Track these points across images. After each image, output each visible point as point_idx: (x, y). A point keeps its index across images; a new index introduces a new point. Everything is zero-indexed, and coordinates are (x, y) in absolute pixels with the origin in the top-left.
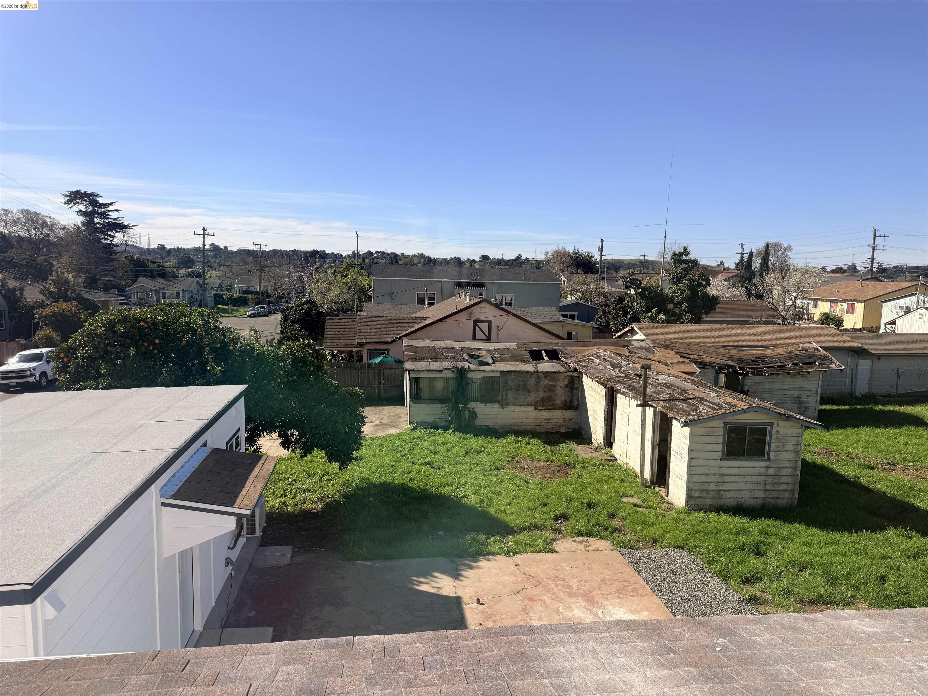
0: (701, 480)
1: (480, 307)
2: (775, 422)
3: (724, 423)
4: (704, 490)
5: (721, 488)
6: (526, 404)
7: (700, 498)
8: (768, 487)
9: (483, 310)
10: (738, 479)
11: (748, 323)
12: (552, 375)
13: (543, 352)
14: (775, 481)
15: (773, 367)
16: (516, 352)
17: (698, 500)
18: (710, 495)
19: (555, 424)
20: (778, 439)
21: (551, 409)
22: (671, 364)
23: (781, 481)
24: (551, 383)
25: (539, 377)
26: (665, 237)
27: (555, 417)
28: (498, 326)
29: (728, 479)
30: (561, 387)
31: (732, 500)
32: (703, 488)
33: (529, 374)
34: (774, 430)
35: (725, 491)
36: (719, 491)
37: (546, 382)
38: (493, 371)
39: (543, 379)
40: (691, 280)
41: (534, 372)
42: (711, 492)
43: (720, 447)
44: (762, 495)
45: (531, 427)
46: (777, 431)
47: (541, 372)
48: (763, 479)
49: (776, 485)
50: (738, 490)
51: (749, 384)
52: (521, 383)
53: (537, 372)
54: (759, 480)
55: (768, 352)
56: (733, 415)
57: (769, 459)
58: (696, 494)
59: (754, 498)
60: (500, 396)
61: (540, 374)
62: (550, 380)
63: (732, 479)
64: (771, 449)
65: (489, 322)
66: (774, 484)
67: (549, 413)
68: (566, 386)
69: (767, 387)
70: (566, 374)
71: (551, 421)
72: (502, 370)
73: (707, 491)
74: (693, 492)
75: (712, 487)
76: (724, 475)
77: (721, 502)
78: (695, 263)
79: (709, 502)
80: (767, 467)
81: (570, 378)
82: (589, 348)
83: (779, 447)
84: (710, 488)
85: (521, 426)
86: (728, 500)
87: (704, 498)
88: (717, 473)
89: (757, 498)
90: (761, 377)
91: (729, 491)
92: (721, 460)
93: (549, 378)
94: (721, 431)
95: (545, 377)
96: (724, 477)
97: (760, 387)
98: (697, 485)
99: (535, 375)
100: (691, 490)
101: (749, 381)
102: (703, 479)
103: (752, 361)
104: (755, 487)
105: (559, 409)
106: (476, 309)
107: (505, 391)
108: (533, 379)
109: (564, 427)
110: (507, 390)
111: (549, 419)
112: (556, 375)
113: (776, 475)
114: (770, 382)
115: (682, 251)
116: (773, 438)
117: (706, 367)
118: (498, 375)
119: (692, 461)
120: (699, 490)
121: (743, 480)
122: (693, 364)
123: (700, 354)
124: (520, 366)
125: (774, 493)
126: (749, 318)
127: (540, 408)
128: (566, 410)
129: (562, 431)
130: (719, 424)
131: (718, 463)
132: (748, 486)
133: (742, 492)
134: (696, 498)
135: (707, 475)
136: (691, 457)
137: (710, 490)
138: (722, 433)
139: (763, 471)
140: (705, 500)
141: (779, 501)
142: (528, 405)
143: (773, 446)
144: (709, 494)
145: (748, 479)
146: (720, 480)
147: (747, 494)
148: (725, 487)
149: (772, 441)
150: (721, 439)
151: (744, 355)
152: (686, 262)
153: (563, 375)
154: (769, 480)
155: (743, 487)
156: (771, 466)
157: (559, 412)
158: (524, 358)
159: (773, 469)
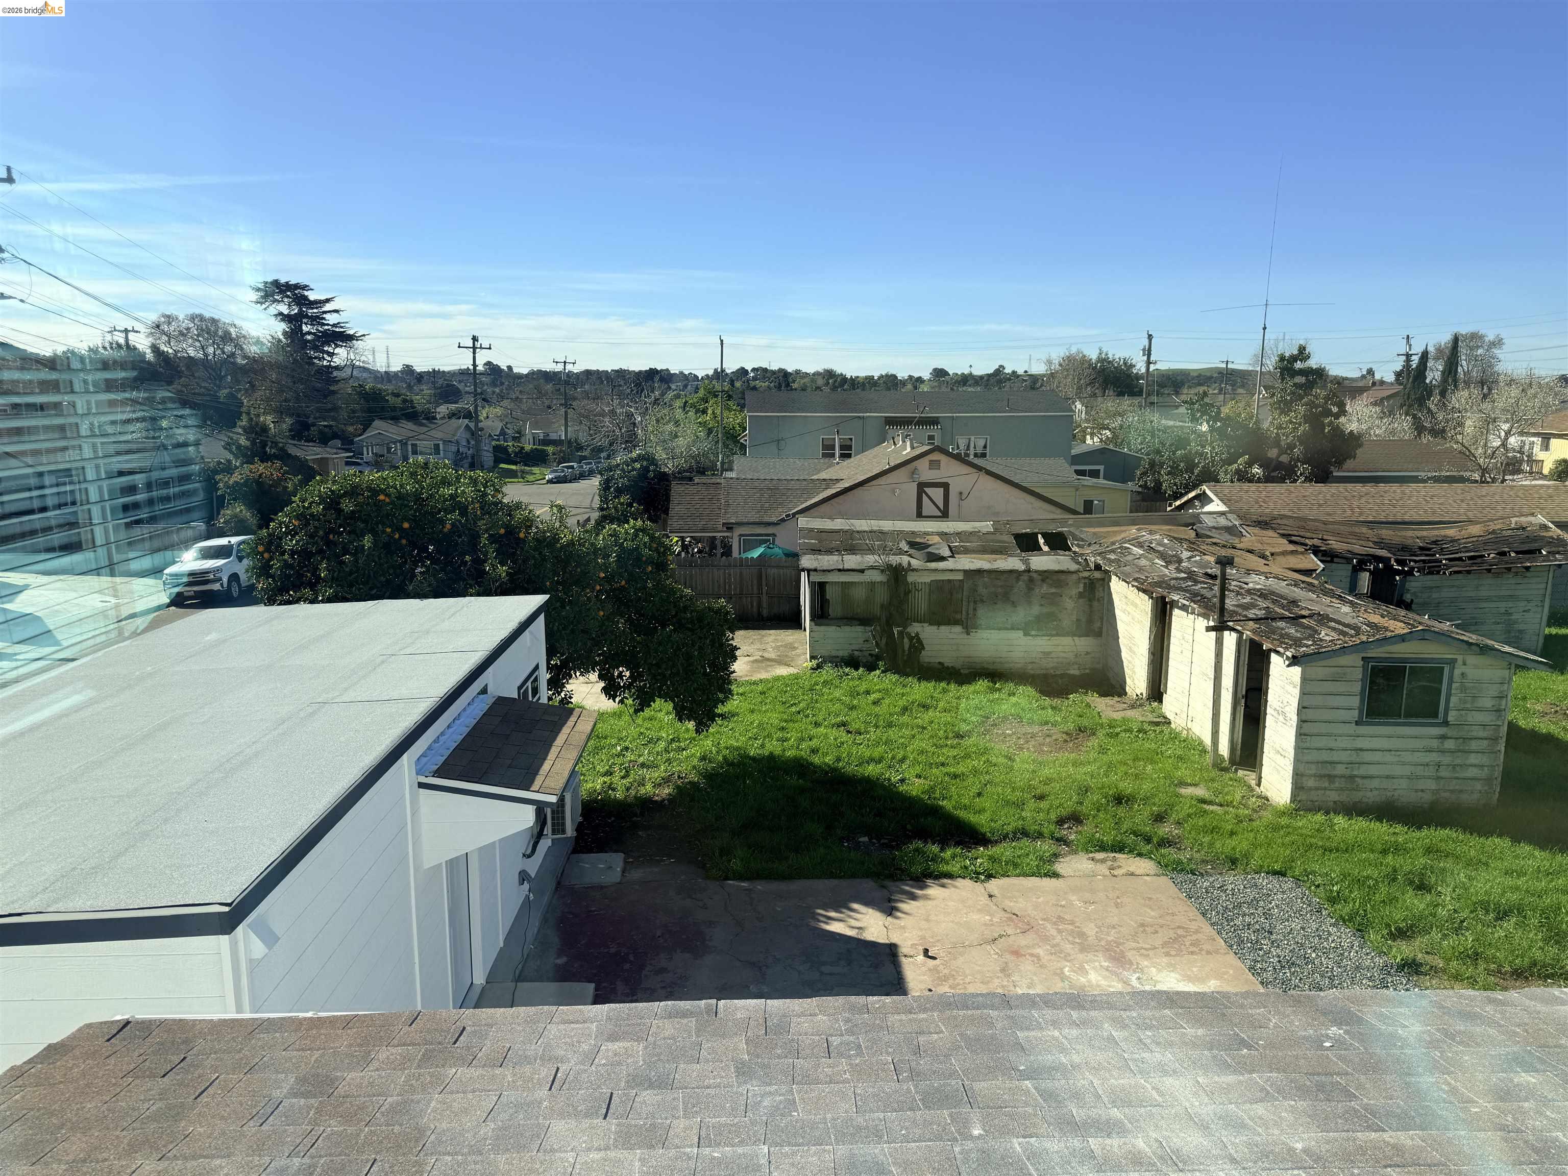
0: (1321, 759)
1: (931, 461)
2: (1460, 658)
3: (1363, 658)
4: (1324, 776)
5: (1355, 773)
6: (1009, 626)
7: (1317, 789)
8: (1444, 773)
9: (935, 465)
10: (1388, 757)
11: (1415, 480)
12: (1055, 577)
13: (1040, 536)
14: (1458, 761)
15: (1460, 559)
16: (993, 537)
17: (1313, 792)
18: (1337, 785)
19: (1060, 660)
20: (1463, 689)
21: (1052, 636)
22: (1272, 554)
23: (1468, 762)
24: (1053, 590)
25: (1031, 580)
26: (1265, 328)
27: (1060, 648)
28: (961, 493)
29: (1368, 757)
30: (1071, 597)
31: (1376, 793)
32: (1323, 772)
33: (1015, 575)
34: (1457, 672)
35: (1363, 777)
36: (1352, 777)
37: (1045, 588)
38: (952, 570)
39: (1040, 583)
40: (1312, 404)
41: (1024, 571)
42: (1337, 779)
43: (1355, 701)
44: (1431, 785)
45: (1019, 666)
46: (1463, 674)
47: (1036, 571)
48: (1434, 757)
49: (1458, 768)
50: (1388, 777)
51: (1413, 590)
52: (1000, 590)
53: (1028, 571)
54: (1427, 760)
55: (1451, 532)
56: (1381, 646)
57: (1446, 723)
58: (1311, 783)
59: (1416, 791)
60: (964, 613)
61: (1035, 575)
62: (1051, 586)
63: (1377, 757)
64: (1451, 705)
65: (946, 486)
66: (1454, 766)
67: (1049, 643)
68: (1081, 595)
69: (1446, 594)
70: (1081, 575)
71: (1053, 655)
72: (967, 568)
73: (1331, 778)
74: (1304, 779)
75: (1340, 770)
76: (1361, 750)
77: (1357, 796)
78: (1319, 374)
79: (1333, 796)
80: (1443, 737)
81: (1087, 581)
82: (1123, 528)
83: (1465, 703)
84: (1335, 773)
85: (1001, 663)
86: (1369, 794)
87: (1325, 789)
88: (1349, 746)
89: (1422, 791)
90: (1435, 577)
91: (1371, 777)
92: (1357, 723)
93: (1051, 582)
94: (1358, 674)
95: (1043, 580)
96: (1361, 753)
97: (1435, 595)
98: (1313, 766)
99: (1025, 577)
100: (1302, 775)
101: (1413, 584)
102: (1325, 756)
103: (1421, 548)
104: (1419, 771)
105: (1067, 634)
106: (923, 464)
107: (972, 604)
108: (1021, 583)
109: (1076, 667)
110: (975, 602)
111: (1050, 653)
112: (1063, 577)
113: (1459, 751)
114: (1453, 586)
115: (1296, 352)
116: (1454, 686)
117: (1336, 560)
118: (960, 577)
119: (1305, 725)
120: (1315, 776)
121: (1397, 759)
122: (1312, 556)
123: (1325, 537)
124: (998, 561)
125: (1454, 782)
126: (1418, 471)
127: (1033, 633)
128: (1080, 636)
129: (1072, 672)
130: (1355, 660)
131: (1352, 729)
132: (1406, 771)
133: (1395, 780)
134: (1310, 789)
135: (1331, 749)
136: (1304, 718)
137: (1335, 776)
138: (1360, 676)
139: (1435, 743)
140: (1328, 792)
141: (1464, 797)
142: (1012, 629)
143: (1453, 700)
144: (1334, 782)
145: (1407, 757)
146: (1354, 758)
147: (1404, 783)
148: (1363, 771)
149: (1453, 692)
150: (1357, 687)
151: (1405, 538)
152: (1302, 372)
153: (1074, 577)
154: (1446, 759)
155: (1398, 770)
156: (1449, 735)
157: (1067, 641)
158: (1006, 548)
159: (1453, 740)
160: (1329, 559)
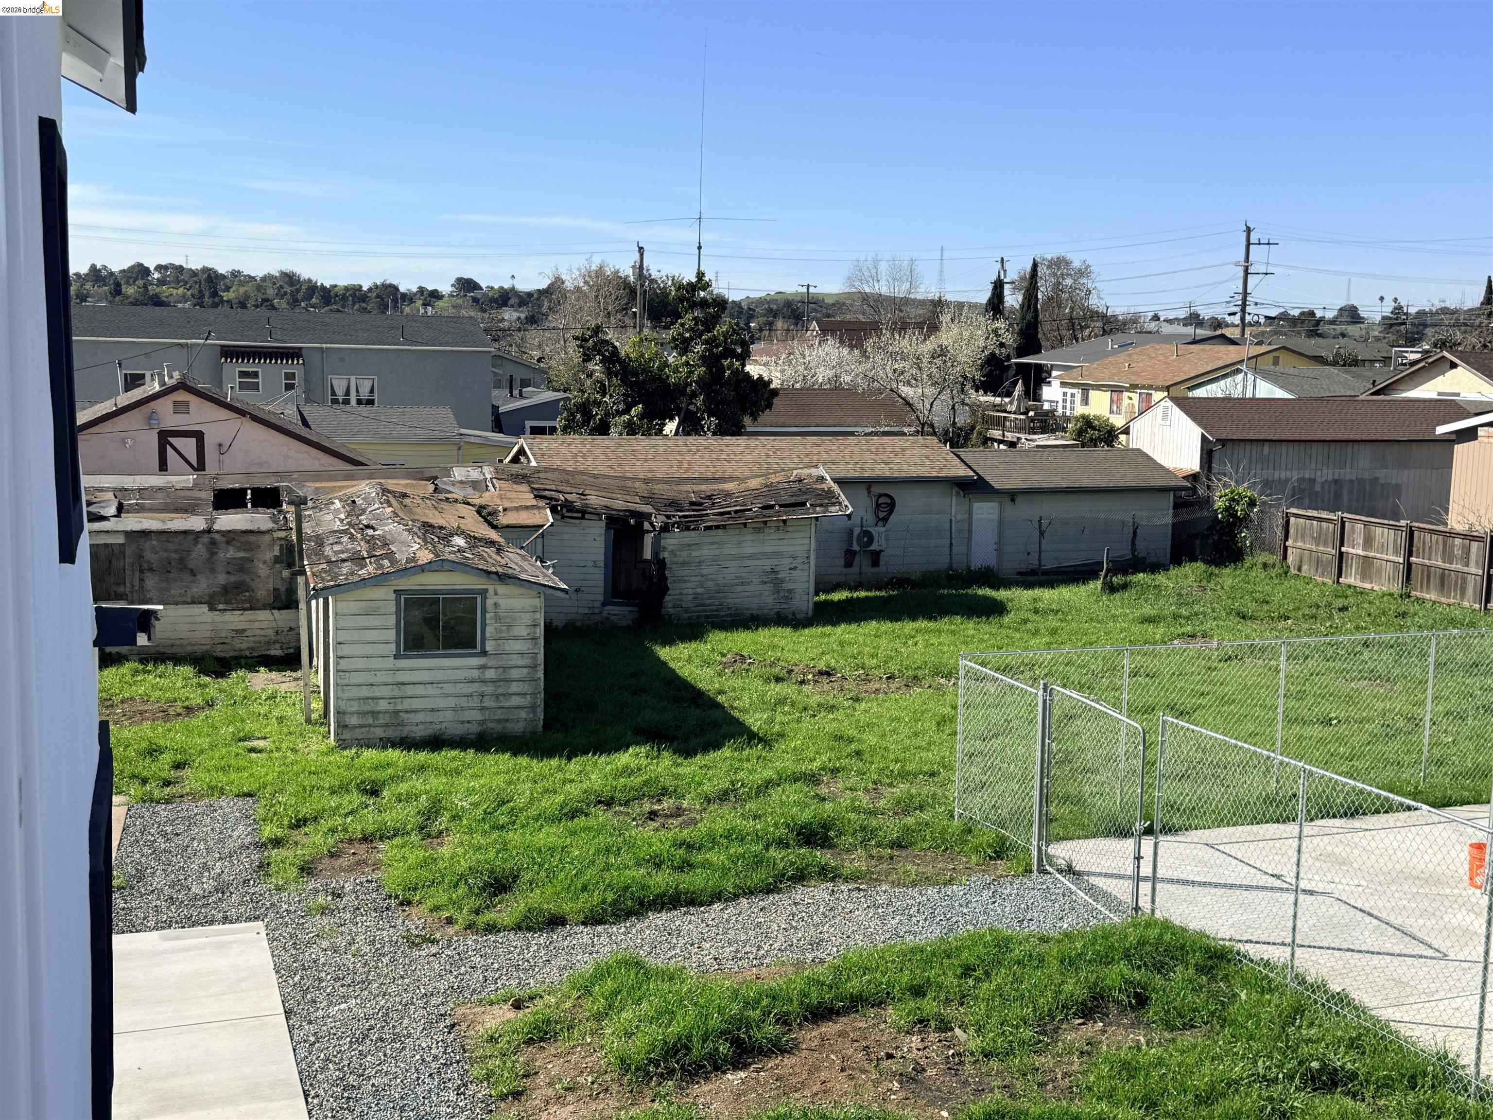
0: (362, 695)
1: (175, 403)
2: (491, 589)
3: (395, 591)
4: (368, 713)
5: (399, 707)
6: (189, 600)
7: (361, 726)
8: (488, 703)
9: (180, 408)
10: (431, 690)
12: (244, 539)
13: (249, 492)
14: (500, 691)
15: (729, 513)
16: (188, 493)
17: (357, 730)
18: (381, 721)
19: (257, 639)
20: (497, 618)
21: (245, 609)
22: (505, 510)
23: (510, 691)
24: (241, 554)
25: (213, 542)
26: (700, 248)
27: (256, 625)
28: (220, 445)
29: (410, 690)
30: (265, 562)
31: (421, 727)
32: (366, 708)
33: (191, 537)
34: (489, 602)
35: (407, 712)
36: (396, 713)
37: (231, 552)
38: (107, 532)
39: (224, 545)
40: (711, 342)
41: (204, 532)
42: (381, 716)
43: (391, 635)
44: (476, 716)
45: (205, 648)
46: (495, 604)
47: (218, 532)
48: (475, 687)
49: (501, 698)
50: (433, 710)
51: (671, 548)
52: (174, 555)
53: (209, 531)
54: (470, 691)
55: (729, 486)
57: (484, 653)
58: (354, 721)
59: (463, 722)
60: (128, 584)
61: (217, 536)
62: (239, 549)
63: (419, 690)
64: (488, 635)
65: (199, 436)
66: (497, 696)
67: (242, 618)
68: (277, 560)
69: (707, 552)
70: (275, 535)
71: (248, 633)
72: (129, 529)
73: (374, 714)
74: (347, 716)
75: (383, 705)
76: (403, 684)
77: (405, 731)
78: (721, 303)
79: (379, 733)
80: (484, 667)
81: (283, 542)
82: (354, 483)
83: (501, 631)
84: (378, 708)
85: (181, 646)
86: (415, 728)
87: (370, 726)
88: (390, 680)
89: (469, 722)
90: (693, 533)
91: (416, 711)
92: (397, 657)
93: (238, 544)
94: (392, 607)
95: (228, 543)
96: (403, 687)
97: (694, 554)
98: (355, 704)
99: (205, 539)
100: (344, 713)
101: (672, 541)
102: (365, 692)
103: (692, 503)
104: (464, 702)
105: (264, 607)
106: (164, 406)
107: (137, 574)
108: (200, 546)
109: (277, 646)
110: (141, 571)
111: (244, 630)
112: (253, 538)
113: (501, 680)
114: (713, 543)
115: (694, 280)
116: (488, 616)
117: (587, 516)
118: (121, 540)
119: (341, 661)
120: (358, 713)
121: (440, 691)
122: (548, 511)
123: (587, 492)
124: (175, 521)
125: (499, 711)
126: (855, 426)
127: (221, 607)
128: (279, 609)
129: (273, 652)
130: (384, 594)
131: (391, 663)
132: (451, 702)
133: (438, 713)
134: (354, 727)
135: (372, 685)
136: (340, 654)
137: (379, 712)
138: (394, 610)
139: (475, 674)
140: (372, 729)
141: (510, 726)
142: (193, 602)
143: (489, 630)
144: (378, 719)
145: (449, 689)
146: (396, 692)
147: (449, 715)
148: (406, 705)
149: (488, 622)
150: (392, 621)
151: (680, 492)
152: (704, 303)
153: (267, 537)
154: (489, 689)
155: (441, 703)
156: (489, 665)
157: (264, 615)
158: (197, 505)
159: (493, 670)
160: (580, 515)
